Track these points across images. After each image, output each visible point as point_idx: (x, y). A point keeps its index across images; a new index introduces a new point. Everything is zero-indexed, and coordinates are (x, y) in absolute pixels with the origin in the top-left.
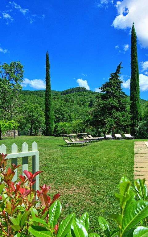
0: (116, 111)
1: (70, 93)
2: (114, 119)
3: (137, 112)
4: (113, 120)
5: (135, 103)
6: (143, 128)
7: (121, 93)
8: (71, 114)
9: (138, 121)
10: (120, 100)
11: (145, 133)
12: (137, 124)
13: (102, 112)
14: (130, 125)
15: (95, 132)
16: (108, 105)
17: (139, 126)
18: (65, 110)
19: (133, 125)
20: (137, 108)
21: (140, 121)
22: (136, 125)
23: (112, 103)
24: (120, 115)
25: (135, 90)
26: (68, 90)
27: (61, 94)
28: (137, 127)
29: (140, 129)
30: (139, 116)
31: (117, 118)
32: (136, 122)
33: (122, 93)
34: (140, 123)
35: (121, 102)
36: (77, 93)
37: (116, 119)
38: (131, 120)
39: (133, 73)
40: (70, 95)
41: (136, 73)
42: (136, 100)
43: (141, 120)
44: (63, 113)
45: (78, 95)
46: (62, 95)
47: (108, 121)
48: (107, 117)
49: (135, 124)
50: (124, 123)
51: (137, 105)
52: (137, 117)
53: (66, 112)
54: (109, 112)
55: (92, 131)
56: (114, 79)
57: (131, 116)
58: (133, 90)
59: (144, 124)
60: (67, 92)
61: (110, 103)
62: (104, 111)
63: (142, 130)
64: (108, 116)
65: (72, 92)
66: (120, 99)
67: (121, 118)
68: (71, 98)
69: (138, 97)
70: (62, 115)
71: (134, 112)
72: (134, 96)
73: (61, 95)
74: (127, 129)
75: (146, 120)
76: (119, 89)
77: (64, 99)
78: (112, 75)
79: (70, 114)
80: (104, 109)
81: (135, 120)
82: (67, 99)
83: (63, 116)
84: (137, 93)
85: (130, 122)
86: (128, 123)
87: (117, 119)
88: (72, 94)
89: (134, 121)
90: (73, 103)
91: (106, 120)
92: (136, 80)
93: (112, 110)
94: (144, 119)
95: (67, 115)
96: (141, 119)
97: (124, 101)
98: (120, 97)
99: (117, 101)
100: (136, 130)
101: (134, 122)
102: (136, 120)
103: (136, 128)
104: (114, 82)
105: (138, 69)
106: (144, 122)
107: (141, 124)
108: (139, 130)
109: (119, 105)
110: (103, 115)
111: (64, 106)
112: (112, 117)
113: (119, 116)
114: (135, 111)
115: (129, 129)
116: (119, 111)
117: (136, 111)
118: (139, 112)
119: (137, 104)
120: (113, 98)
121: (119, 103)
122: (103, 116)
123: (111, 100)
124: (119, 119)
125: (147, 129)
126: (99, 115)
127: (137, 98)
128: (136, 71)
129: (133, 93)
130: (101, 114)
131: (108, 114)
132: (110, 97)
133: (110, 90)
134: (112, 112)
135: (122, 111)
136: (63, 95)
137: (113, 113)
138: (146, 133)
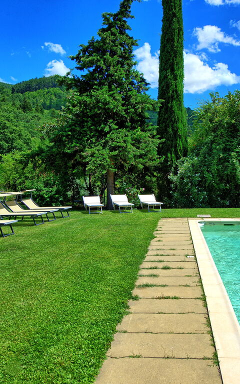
0: (116, 127)
1: (36, 90)
2: (111, 151)
3: (175, 132)
4: (106, 152)
5: (172, 106)
6: (189, 177)
7: (134, 75)
8: (32, 139)
9: (178, 158)
10: (130, 96)
11: (196, 191)
12: (174, 166)
13: (78, 129)
14: (156, 169)
15: (55, 188)
16: (94, 107)
17: (181, 170)
18: (17, 129)
19: (164, 169)
20: (176, 122)
21: (182, 159)
22: (173, 169)
23: (106, 104)
24: (126, 138)
25: (173, 70)
26: (31, 81)
27: (13, 91)
28: (175, 173)
29: (182, 178)
30: (180, 143)
31: (119, 147)
32: (172, 160)
33: (136, 76)
34: (183, 162)
35: (133, 101)
36: (51, 89)
37: (115, 150)
38: (158, 154)
39: (167, 20)
40: (34, 93)
41: (174, 19)
42: (172, 96)
43: (185, 155)
44: (11, 136)
45: (55, 95)
46: (16, 94)
47: (92, 155)
48: (91, 142)
49: (171, 166)
50: (138, 163)
51: (177, 112)
52: (176, 146)
53: (19, 135)
54: (97, 130)
55: (47, 184)
56: (113, 30)
57: (159, 141)
58: (166, 70)
59: (193, 165)
60: (27, 87)
61: (98, 102)
62: (83, 127)
63: (188, 183)
64: (94, 140)
65: (39, 88)
66: (130, 93)
67: (129, 146)
68: (37, 100)
69: (179, 88)
70: (7, 143)
71: (167, 132)
72: (168, 86)
73: (13, 93)
74: (148, 178)
75: (197, 155)
76: (128, 64)
77: (18, 103)
78: (108, 20)
79: (29, 139)
80: (83, 121)
81: (169, 155)
82: (25, 102)
83: (12, 144)
84: (175, 79)
85: (156, 161)
86: (151, 163)
87: (120, 152)
88: (41, 91)
89: (167, 157)
90: (39, 115)
91: (88, 151)
92: (176, 40)
93: (106, 125)
94: (193, 151)
95: (21, 142)
96: (187, 151)
97: (139, 99)
98: (130, 86)
99: (119, 97)
100: (172, 182)
101: (166, 161)
102: (173, 155)
103: (171, 176)
104: (114, 41)
105: (180, 9)
106: (192, 159)
107: (185, 166)
108: (181, 183)
109: (125, 110)
110: (78, 136)
111: (15, 120)
112: (104, 143)
113: (125, 141)
114: (170, 130)
115: (154, 179)
116: (127, 127)
117: (173, 130)
118: (180, 133)
119: (175, 108)
120: (110, 87)
121: (128, 105)
122: (79, 140)
123: (102, 94)
124: (124, 149)
125: (200, 179)
126: (67, 136)
127: (176, 91)
128: (174, 15)
129: (166, 77)
130: (73, 136)
131: (94, 136)
132: (101, 84)
133: (99, 64)
134: (107, 129)
135: (133, 128)
136: (17, 92)
137: (108, 133)
138: (199, 191)
